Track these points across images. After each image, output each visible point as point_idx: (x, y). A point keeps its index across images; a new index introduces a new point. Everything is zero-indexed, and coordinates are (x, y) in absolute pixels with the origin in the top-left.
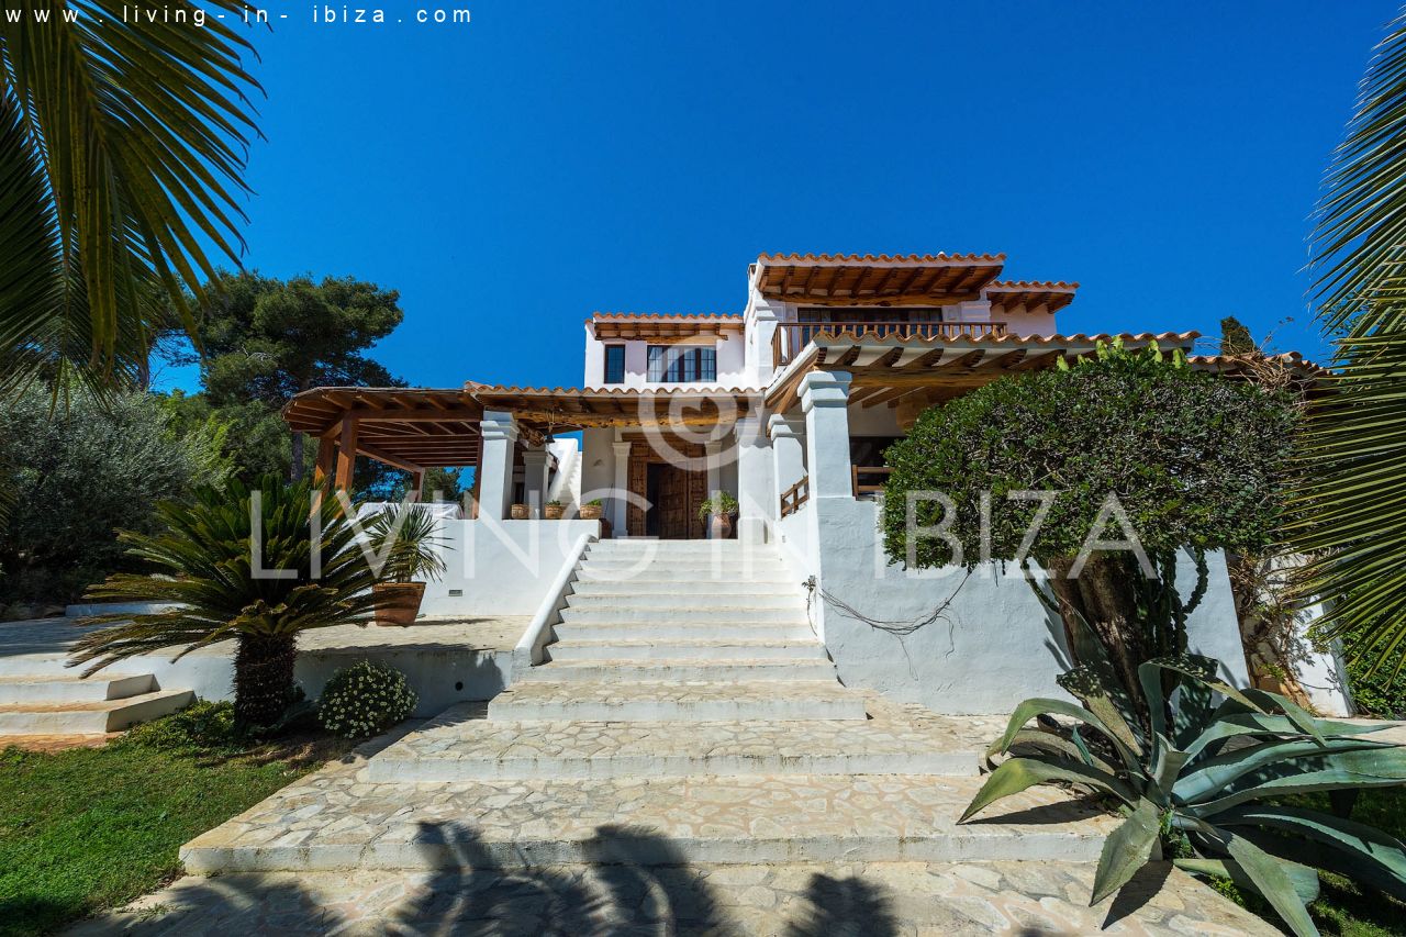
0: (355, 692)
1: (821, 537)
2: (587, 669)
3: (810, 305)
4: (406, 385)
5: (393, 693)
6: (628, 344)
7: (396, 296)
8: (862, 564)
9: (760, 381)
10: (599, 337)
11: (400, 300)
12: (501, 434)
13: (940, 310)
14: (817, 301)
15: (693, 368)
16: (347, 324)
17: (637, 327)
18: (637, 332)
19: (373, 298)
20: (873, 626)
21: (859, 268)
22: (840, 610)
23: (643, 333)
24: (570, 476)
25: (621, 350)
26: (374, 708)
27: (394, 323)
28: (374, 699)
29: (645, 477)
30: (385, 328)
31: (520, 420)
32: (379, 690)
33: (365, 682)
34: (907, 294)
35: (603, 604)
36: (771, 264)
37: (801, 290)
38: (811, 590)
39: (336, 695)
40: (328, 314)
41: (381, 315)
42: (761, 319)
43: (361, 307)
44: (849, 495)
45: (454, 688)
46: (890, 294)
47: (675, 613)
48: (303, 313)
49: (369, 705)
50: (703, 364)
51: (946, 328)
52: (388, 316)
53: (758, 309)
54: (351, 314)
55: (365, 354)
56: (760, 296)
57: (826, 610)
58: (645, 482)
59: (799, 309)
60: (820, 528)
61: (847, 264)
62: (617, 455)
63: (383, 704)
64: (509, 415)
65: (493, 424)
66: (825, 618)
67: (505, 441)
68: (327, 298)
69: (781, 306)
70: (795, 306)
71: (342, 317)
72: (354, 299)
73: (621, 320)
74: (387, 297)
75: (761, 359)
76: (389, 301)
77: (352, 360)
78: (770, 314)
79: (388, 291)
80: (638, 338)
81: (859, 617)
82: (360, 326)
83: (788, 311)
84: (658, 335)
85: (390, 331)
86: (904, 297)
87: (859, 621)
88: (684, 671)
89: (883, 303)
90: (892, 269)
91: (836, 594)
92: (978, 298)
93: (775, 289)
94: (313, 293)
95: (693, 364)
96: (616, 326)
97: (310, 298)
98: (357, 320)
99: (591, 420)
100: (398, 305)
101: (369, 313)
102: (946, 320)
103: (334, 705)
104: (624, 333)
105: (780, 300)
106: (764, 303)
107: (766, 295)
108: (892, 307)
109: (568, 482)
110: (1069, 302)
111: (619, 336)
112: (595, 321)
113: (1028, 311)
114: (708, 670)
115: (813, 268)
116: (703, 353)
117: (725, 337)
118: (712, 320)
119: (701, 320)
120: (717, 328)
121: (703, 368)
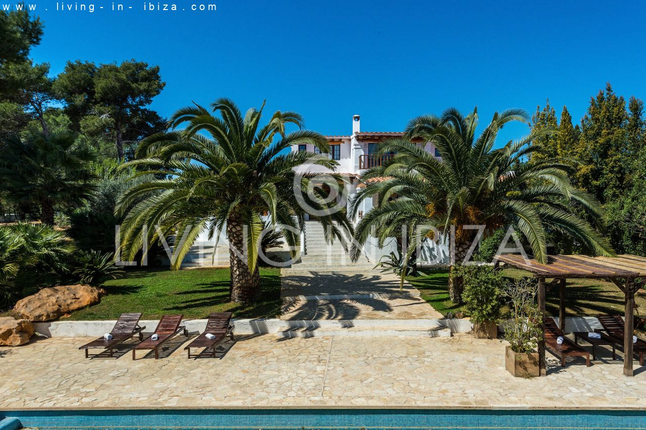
6: (307, 145)
7: (158, 69)
9: (355, 170)
25: (304, 146)
27: (161, 88)
30: (157, 91)
35: (314, 242)
42: (356, 149)
50: (335, 152)
53: (355, 145)
55: (148, 107)
56: (356, 140)
59: (369, 144)
69: (363, 144)
70: (367, 143)
72: (140, 75)
74: (154, 71)
75: (356, 163)
78: (359, 147)
79: (154, 67)
83: (365, 145)
105: (362, 141)
106: (357, 143)
107: (358, 140)
116: (335, 147)
117: (344, 142)
118: (339, 138)
119: (335, 138)
120: (341, 140)
121: (335, 154)
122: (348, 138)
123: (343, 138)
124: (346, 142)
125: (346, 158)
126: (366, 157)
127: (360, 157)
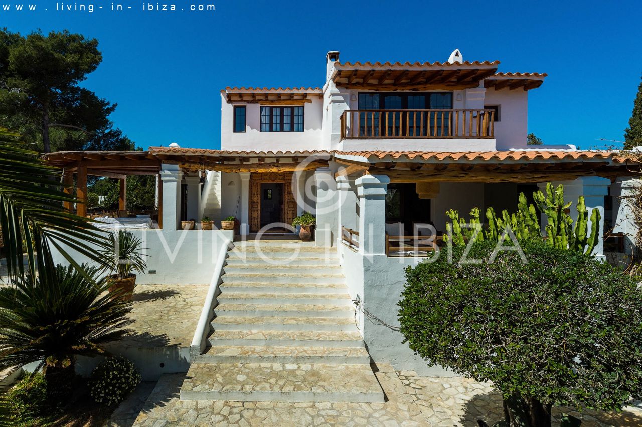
0: (109, 381)
1: (365, 279)
2: (231, 357)
3: (366, 90)
4: (108, 104)
5: (128, 378)
6: (249, 106)
7: (95, 43)
8: (388, 295)
9: (332, 144)
10: (229, 101)
11: (99, 45)
12: (174, 178)
13: (452, 93)
14: (370, 88)
15: (289, 121)
16: (68, 65)
17: (253, 95)
18: (254, 99)
19: (81, 45)
20: (392, 329)
21: (400, 70)
22: (373, 321)
23: (257, 98)
24: (214, 184)
25: (244, 109)
26: (120, 388)
27: (97, 63)
28: (119, 384)
29: (259, 193)
30: (92, 67)
31: (183, 168)
32: (121, 378)
33: (114, 374)
34: (430, 84)
36: (342, 68)
37: (361, 80)
38: (357, 305)
39: (99, 382)
40: (54, 59)
41: (87, 59)
42: (334, 102)
43: (75, 52)
44: (383, 254)
45: (160, 367)
46: (420, 83)
47: (278, 312)
48: (39, 59)
49: (116, 387)
50: (296, 118)
51: (454, 112)
52: (92, 58)
53: (333, 95)
54: (69, 58)
55: (81, 84)
56: (334, 85)
57: (365, 320)
58: (259, 196)
59: (359, 93)
60: (364, 273)
61: (392, 68)
62: (243, 180)
63: (124, 386)
64: (177, 167)
65: (167, 172)
66: (365, 325)
67: (175, 183)
68: (53, 47)
69: (347, 92)
70: (356, 91)
71: (64, 60)
72: (70, 47)
73: (244, 91)
74: (90, 44)
75: (333, 129)
76: (92, 47)
77: (73, 88)
78: (341, 98)
79: (90, 39)
80: (254, 101)
81: (385, 325)
82: (76, 65)
83: (352, 95)
84: (267, 100)
85: (94, 68)
86: (428, 85)
87: (384, 327)
88: (285, 358)
89: (414, 89)
90: (422, 71)
91: (372, 311)
92: (477, 86)
93: (344, 80)
94: (44, 45)
95: (289, 118)
96: (241, 95)
97: (42, 49)
98: (73, 62)
99: (227, 169)
100: (98, 49)
101: (80, 56)
102: (455, 108)
103: (98, 387)
104: (245, 98)
105: (347, 88)
106: (336, 90)
107: (338, 85)
108: (420, 91)
109: (213, 189)
110: (539, 86)
111: (242, 100)
112: (227, 92)
113: (510, 89)
114: (298, 360)
115: (370, 71)
116: (296, 110)
117: (310, 101)
118: (302, 91)
119: (295, 91)
120: (305, 95)
121: (296, 121)
122: (317, 91)
123: (310, 91)
124: (315, 100)
125: (315, 129)
126: (356, 115)
127: (343, 117)
